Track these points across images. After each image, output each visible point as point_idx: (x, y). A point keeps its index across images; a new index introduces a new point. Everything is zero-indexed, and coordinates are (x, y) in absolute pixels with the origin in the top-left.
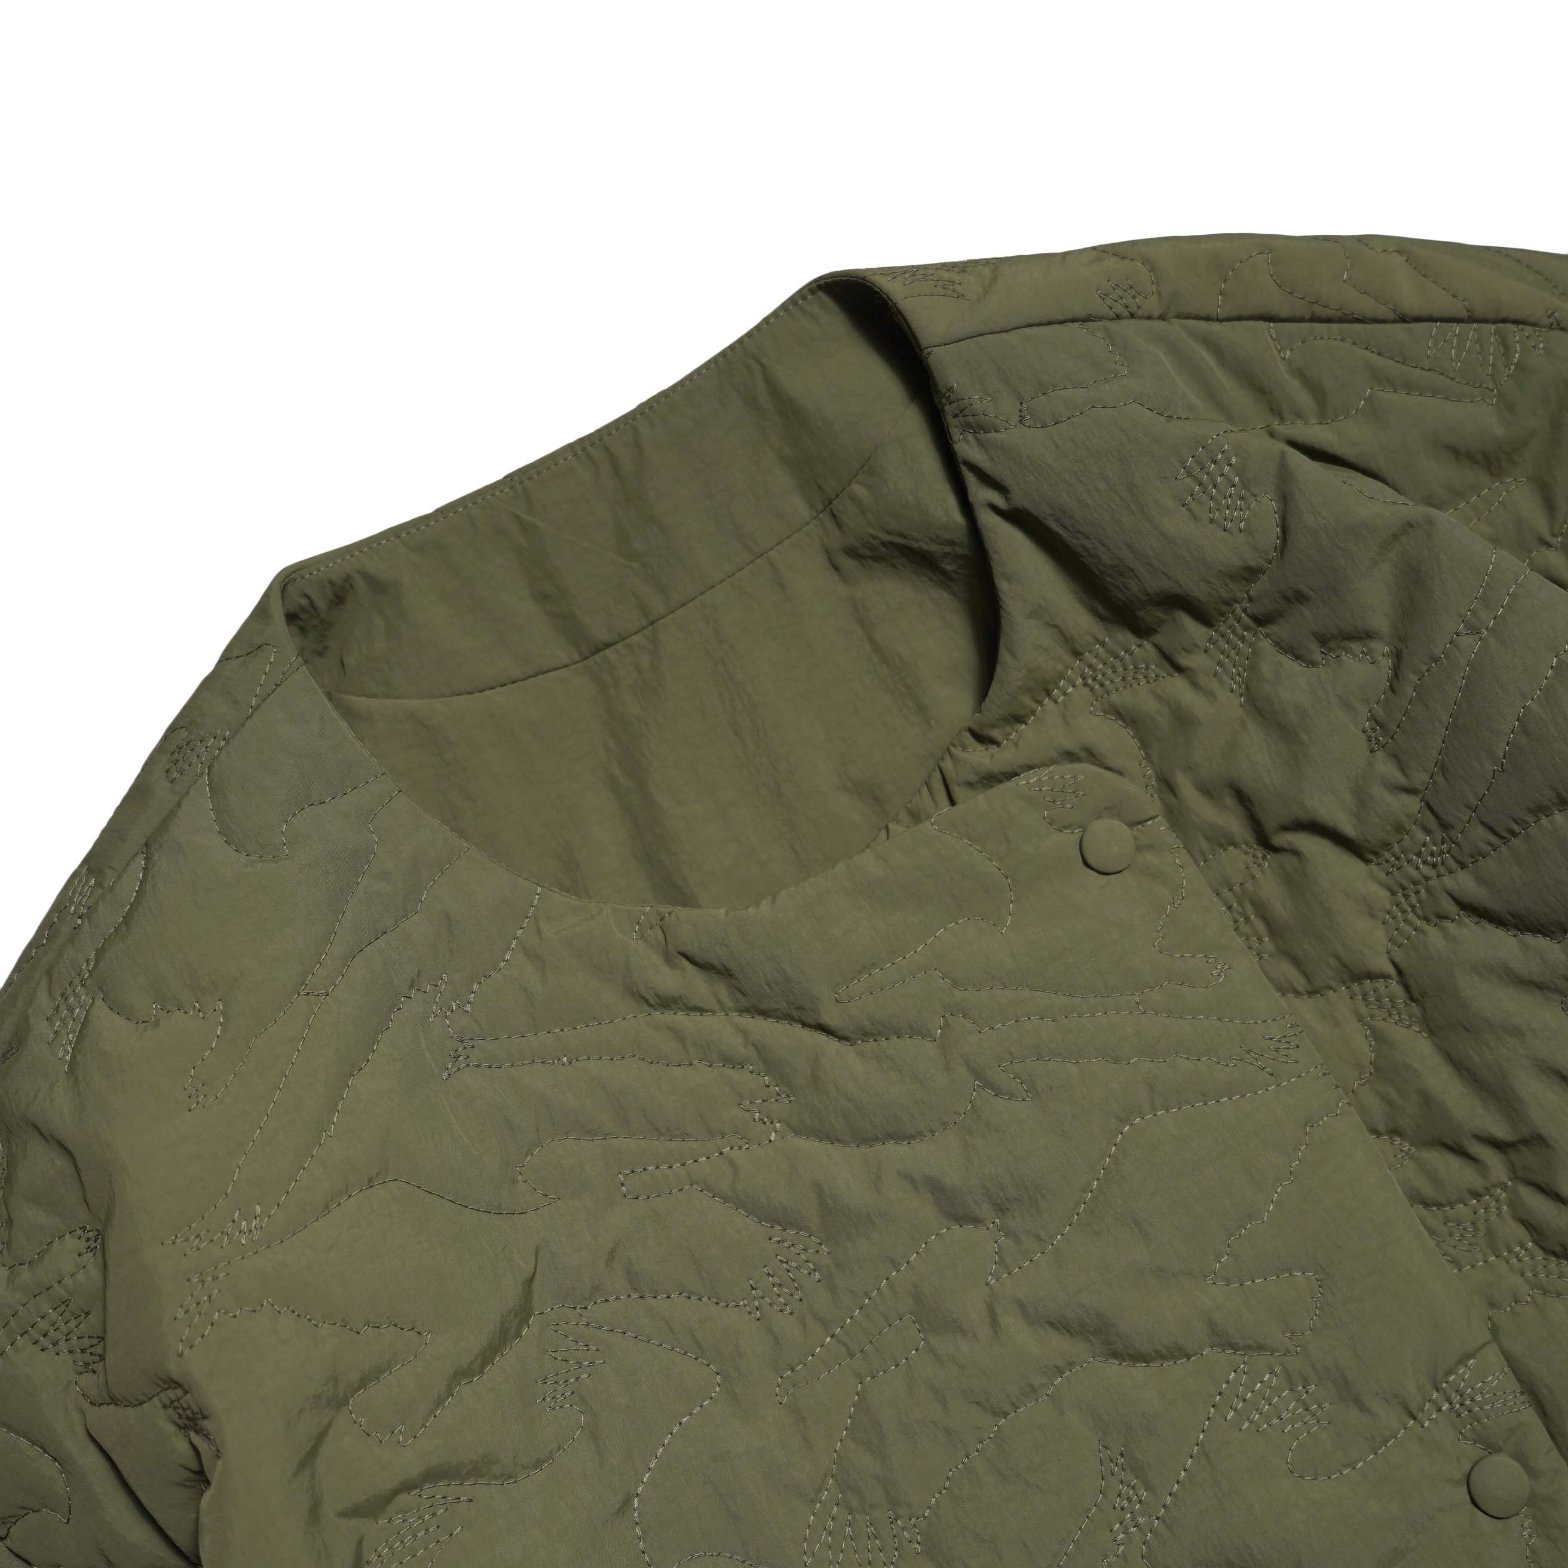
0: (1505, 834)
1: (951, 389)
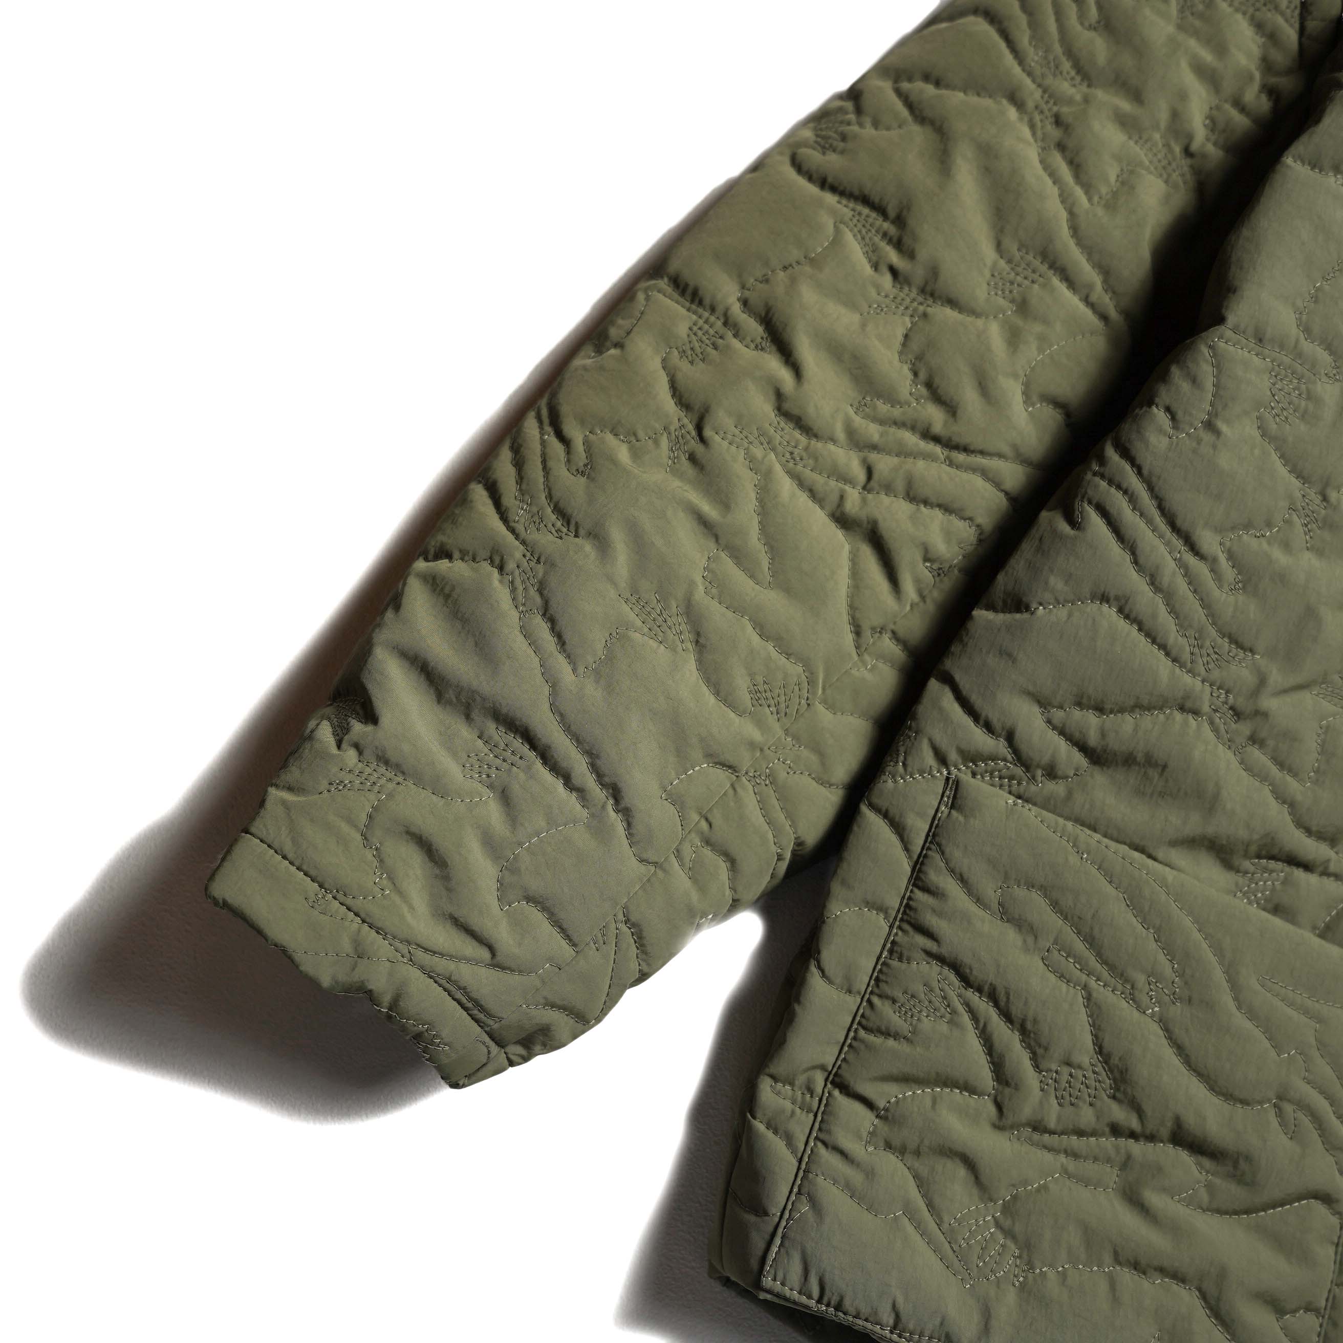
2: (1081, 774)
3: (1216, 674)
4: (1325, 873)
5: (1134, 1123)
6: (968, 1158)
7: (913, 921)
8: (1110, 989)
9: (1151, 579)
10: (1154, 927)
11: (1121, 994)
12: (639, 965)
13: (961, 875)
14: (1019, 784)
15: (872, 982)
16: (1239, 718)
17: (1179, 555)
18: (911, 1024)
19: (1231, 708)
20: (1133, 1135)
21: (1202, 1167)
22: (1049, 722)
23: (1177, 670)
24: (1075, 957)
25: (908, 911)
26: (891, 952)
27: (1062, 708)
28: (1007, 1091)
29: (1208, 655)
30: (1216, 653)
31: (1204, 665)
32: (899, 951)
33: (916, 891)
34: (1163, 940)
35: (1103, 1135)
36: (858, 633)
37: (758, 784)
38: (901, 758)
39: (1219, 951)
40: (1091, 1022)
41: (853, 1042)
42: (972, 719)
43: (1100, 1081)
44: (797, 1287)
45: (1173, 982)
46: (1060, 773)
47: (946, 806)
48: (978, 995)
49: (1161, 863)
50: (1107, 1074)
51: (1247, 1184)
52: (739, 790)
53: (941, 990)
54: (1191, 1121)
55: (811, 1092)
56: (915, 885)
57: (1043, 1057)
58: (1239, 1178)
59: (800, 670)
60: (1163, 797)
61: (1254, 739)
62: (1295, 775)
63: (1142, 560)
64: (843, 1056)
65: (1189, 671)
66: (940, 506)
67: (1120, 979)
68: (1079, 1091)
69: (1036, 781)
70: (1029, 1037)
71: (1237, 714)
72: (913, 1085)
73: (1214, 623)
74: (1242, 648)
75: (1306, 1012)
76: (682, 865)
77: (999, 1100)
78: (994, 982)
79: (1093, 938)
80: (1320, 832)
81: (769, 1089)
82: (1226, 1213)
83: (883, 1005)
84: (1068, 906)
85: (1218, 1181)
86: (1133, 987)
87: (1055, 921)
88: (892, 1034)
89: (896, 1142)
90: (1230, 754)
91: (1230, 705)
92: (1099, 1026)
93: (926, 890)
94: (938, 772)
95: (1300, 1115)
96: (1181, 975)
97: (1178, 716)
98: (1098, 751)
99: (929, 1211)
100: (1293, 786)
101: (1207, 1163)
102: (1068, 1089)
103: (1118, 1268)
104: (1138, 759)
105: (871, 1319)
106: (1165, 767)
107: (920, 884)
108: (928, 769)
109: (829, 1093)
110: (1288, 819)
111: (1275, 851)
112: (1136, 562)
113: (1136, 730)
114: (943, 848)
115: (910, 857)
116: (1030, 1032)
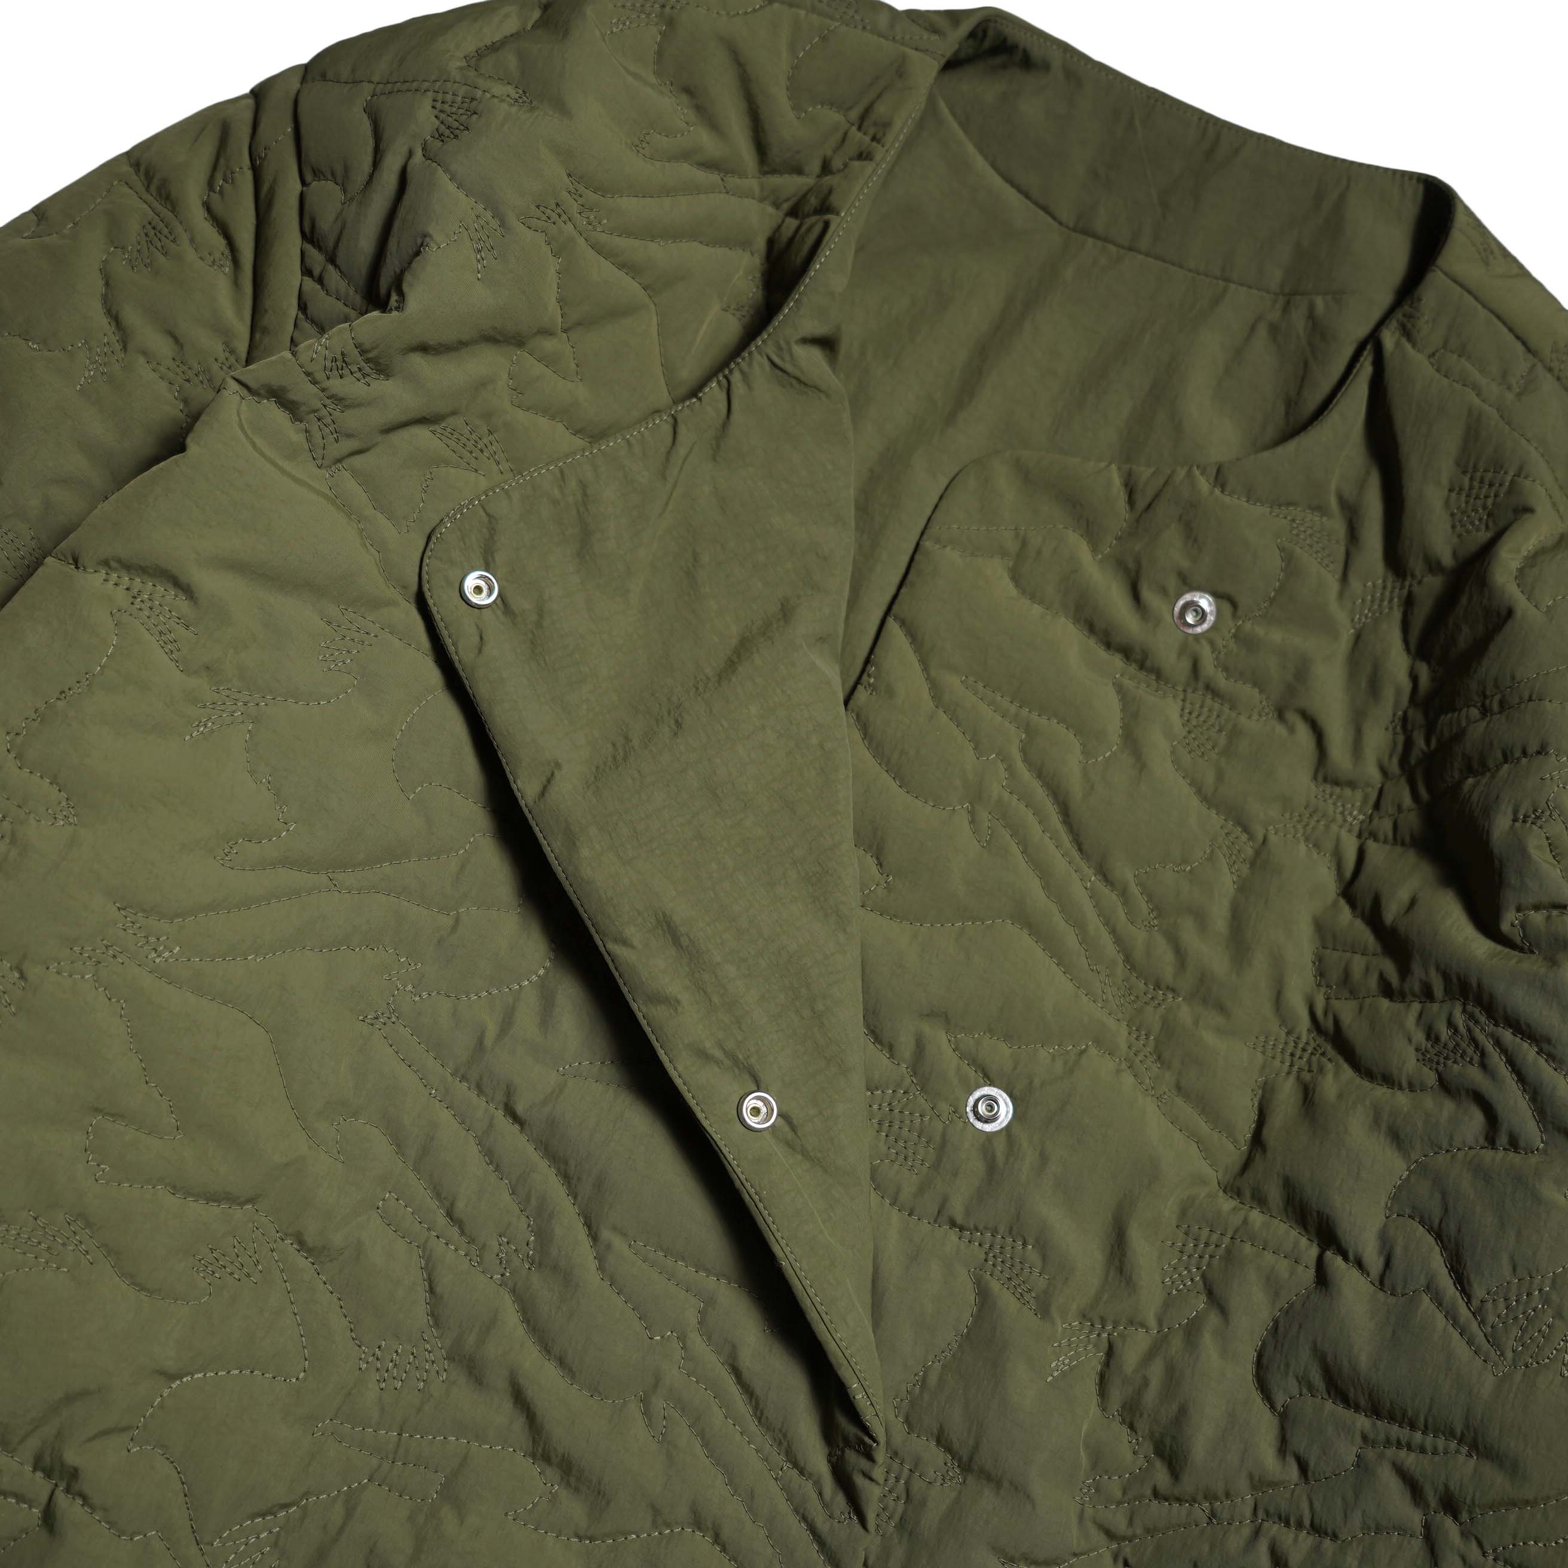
0: (1398, 838)
1: (1419, 300)
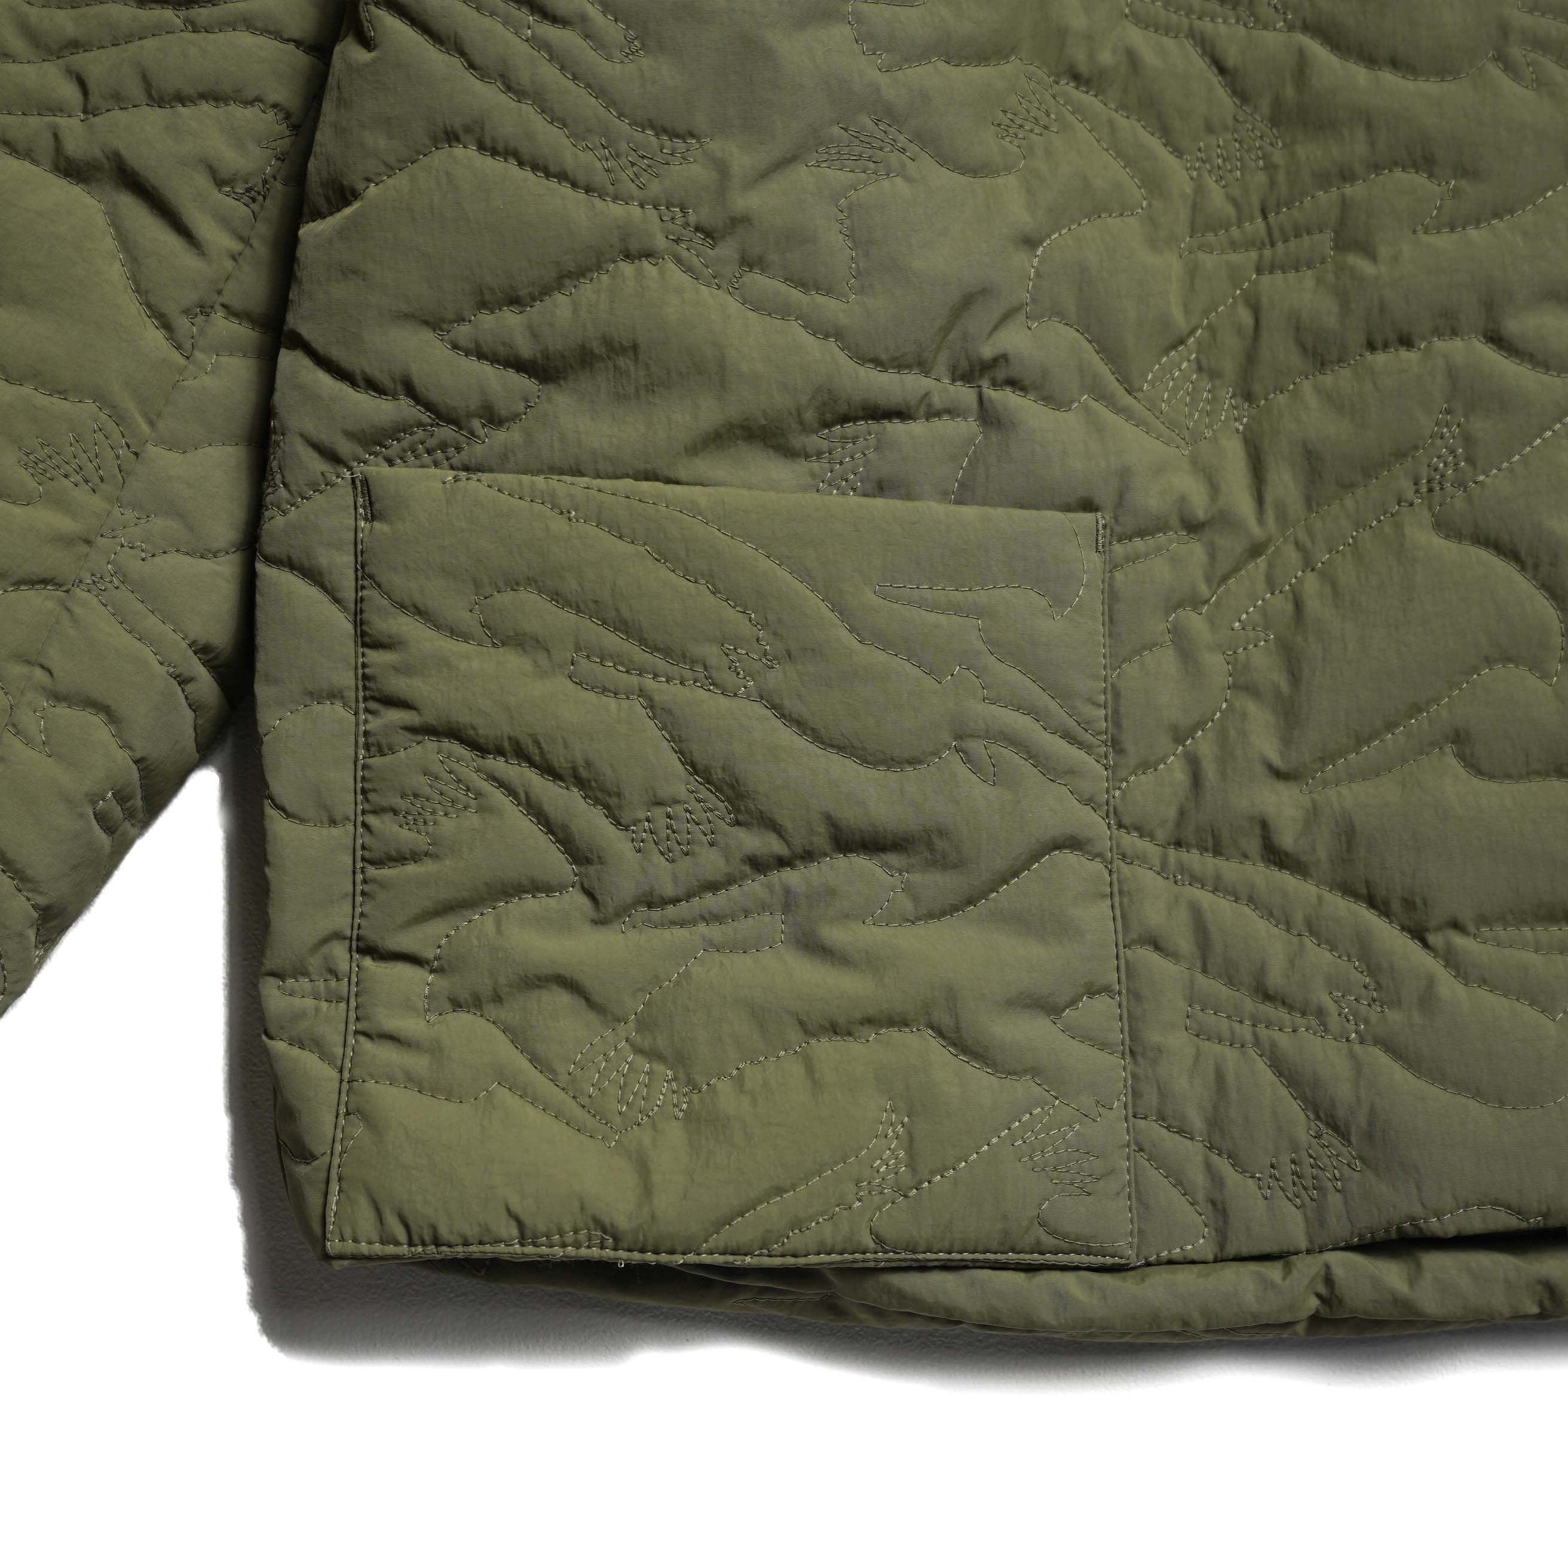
2: (535, 403)
3: (655, 188)
4: (933, 414)
5: (775, 846)
6: (566, 979)
7: (377, 695)
8: (678, 682)
9: (504, 83)
10: (703, 576)
11: (695, 682)
12: (28, 899)
13: (415, 606)
14: (458, 449)
15: (360, 797)
16: (713, 238)
17: (529, 32)
18: (427, 833)
19: (698, 229)
20: (782, 863)
21: (890, 868)
22: (455, 347)
23: (597, 201)
24: (611, 657)
25: (367, 684)
26: (367, 746)
27: (464, 320)
28: (592, 870)
29: (633, 164)
30: (643, 157)
31: (633, 182)
32: (375, 742)
33: (367, 651)
34: (721, 587)
35: (744, 877)
36: (166, 325)
37: (104, 590)
38: (278, 477)
39: (805, 575)
40: (667, 736)
41: (364, 886)
42: (348, 384)
43: (712, 810)
44: (375, 1237)
45: (758, 640)
46: (504, 413)
47: (366, 519)
48: (503, 759)
49: (688, 484)
50: (717, 796)
51: (955, 866)
52: (77, 610)
53: (450, 773)
54: (850, 816)
55: (334, 973)
56: (365, 645)
57: (620, 807)
58: (939, 862)
59: (93, 408)
60: (653, 390)
61: (748, 262)
62: (828, 292)
63: (477, 60)
64: (359, 910)
65: (615, 198)
66: (203, 96)
67: (685, 663)
68: (689, 833)
69: (478, 437)
70: (591, 787)
71: (708, 233)
72: (465, 913)
73: (621, 115)
74: (677, 136)
75: (958, 610)
76: (29, 742)
77: (586, 886)
78: (512, 734)
79: (625, 622)
80: (895, 359)
81: (275, 992)
82: (943, 914)
83: (383, 822)
84: (574, 592)
85: (917, 877)
86: (706, 668)
87: (568, 617)
88: (408, 856)
89: (464, 995)
90: (722, 295)
91: (692, 224)
92: (680, 736)
93: (377, 645)
94: (338, 477)
95: (995, 749)
96: (765, 626)
97: (627, 268)
98: (540, 361)
99: (536, 1067)
100: (830, 307)
101: (893, 858)
102: (672, 836)
103: (813, 1042)
104: (596, 351)
105: (486, 1239)
106: (635, 347)
107: (367, 639)
108: (321, 478)
109: (358, 966)
110: (842, 358)
111: (843, 408)
112: (472, 66)
113: (575, 310)
114: (377, 579)
115: (345, 609)
116: (589, 781)
